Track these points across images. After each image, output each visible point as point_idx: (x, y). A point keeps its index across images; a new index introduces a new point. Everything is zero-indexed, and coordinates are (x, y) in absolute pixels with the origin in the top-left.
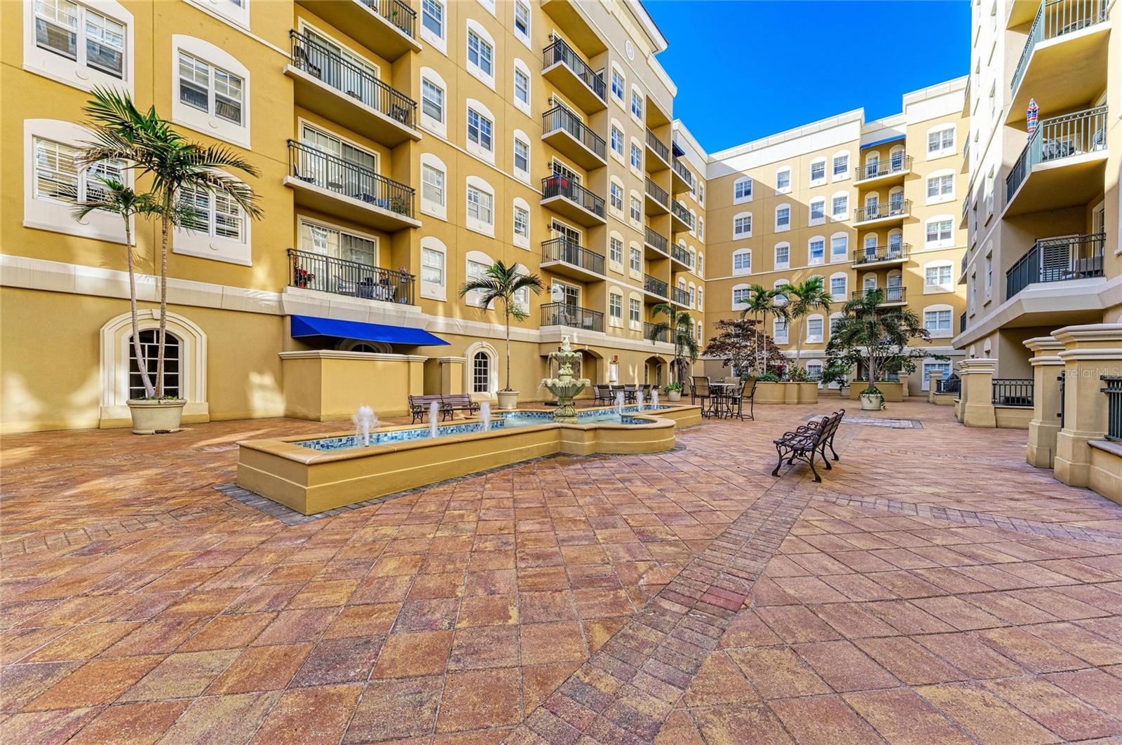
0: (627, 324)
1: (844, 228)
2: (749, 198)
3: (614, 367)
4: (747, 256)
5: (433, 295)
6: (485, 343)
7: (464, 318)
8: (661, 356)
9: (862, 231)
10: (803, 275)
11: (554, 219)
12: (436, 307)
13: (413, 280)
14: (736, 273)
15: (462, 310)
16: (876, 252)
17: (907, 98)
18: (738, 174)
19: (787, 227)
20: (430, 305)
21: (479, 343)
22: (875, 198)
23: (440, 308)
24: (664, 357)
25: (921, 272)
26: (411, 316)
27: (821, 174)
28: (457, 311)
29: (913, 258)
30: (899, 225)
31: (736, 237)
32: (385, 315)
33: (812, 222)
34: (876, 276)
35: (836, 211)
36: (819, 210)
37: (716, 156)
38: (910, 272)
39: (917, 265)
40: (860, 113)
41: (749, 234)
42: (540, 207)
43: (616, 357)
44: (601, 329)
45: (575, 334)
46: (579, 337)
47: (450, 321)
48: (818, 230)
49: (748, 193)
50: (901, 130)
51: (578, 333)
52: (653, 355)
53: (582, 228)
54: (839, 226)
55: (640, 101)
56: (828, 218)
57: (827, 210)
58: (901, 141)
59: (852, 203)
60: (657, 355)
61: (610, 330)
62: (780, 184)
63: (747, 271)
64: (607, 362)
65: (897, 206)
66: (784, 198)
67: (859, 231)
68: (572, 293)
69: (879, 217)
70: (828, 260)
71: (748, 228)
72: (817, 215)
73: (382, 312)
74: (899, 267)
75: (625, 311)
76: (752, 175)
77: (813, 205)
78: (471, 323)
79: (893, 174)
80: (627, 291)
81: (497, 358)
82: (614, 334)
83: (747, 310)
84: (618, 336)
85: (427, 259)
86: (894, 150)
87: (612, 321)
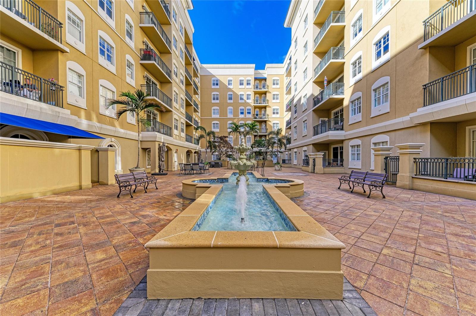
0: (180, 134)
1: (250, 106)
2: (218, 87)
3: (175, 154)
4: (217, 110)
5: (76, 103)
6: (113, 139)
7: (99, 122)
8: (191, 150)
9: (255, 107)
10: (238, 120)
11: (146, 73)
12: (79, 112)
13: (62, 90)
14: (213, 116)
15: (97, 117)
16: (259, 115)
17: (267, 65)
18: (213, 76)
19: (232, 101)
20: (76, 110)
21: (109, 139)
22: (258, 97)
23: (83, 113)
24: (192, 150)
25: (271, 124)
26: (64, 116)
27: (242, 84)
28: (94, 117)
29: (270, 119)
30: (265, 107)
31: (213, 101)
32: (41, 112)
33: (240, 101)
34: (259, 124)
35: (248, 99)
36: (242, 97)
37: (205, 66)
38: (269, 124)
39: (271, 122)
40: (254, 66)
41: (218, 101)
42: (140, 65)
43: (177, 150)
44: (171, 135)
45: (162, 137)
46: (164, 139)
47: (90, 123)
48: (242, 104)
49: (217, 84)
50: (265, 76)
51: (164, 137)
52: (189, 149)
53: (159, 82)
54: (248, 104)
55: (183, 28)
56: (245, 101)
57: (245, 98)
58: (265, 79)
59: (252, 97)
60: (190, 149)
61: (174, 136)
62: (229, 84)
63: (217, 116)
64: (174, 151)
65: (264, 101)
66: (230, 90)
67: (254, 107)
68: (155, 116)
69: (259, 103)
70: (245, 116)
71: (217, 99)
72: (242, 99)
73: (39, 110)
74: (265, 122)
75: (179, 128)
76: (219, 78)
77: (240, 95)
78: (104, 126)
79: (263, 90)
80: (180, 118)
81: (120, 149)
82: (176, 139)
83: (231, 132)
84: (177, 140)
85: (72, 77)
86: (263, 82)
87: (175, 132)
